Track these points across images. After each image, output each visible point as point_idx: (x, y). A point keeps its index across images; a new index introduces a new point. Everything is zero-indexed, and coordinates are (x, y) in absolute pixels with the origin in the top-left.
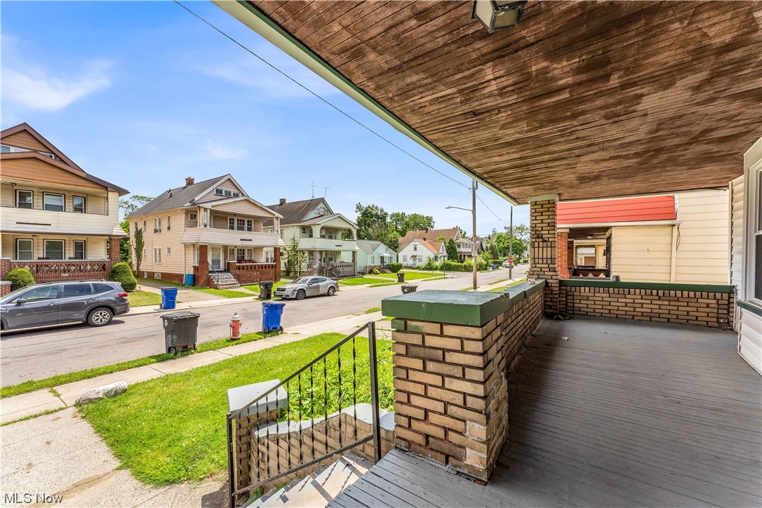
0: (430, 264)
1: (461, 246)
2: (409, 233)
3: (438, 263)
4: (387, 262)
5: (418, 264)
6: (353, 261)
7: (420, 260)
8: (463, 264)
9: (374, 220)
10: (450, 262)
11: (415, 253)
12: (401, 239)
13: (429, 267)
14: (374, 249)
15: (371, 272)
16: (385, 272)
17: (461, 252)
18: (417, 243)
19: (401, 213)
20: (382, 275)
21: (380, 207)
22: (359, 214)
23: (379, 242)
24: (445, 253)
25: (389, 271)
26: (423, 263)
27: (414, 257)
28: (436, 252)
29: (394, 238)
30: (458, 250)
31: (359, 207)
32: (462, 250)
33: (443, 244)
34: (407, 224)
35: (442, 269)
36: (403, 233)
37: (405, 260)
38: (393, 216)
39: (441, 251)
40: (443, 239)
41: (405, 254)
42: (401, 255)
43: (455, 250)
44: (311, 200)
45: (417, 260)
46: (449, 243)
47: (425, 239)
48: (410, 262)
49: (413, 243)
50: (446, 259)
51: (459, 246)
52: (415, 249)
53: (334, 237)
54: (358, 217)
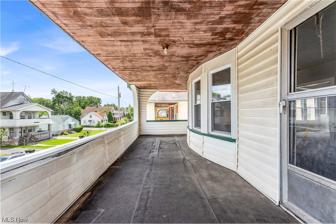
0: (99, 125)
1: (115, 114)
2: (87, 108)
3: (103, 124)
4: (73, 127)
5: (92, 124)
6: (49, 130)
7: (94, 122)
8: (115, 124)
9: (65, 100)
10: (109, 123)
11: (91, 119)
12: (82, 110)
13: (98, 126)
14: (64, 120)
15: (62, 134)
16: (71, 133)
17: (115, 117)
18: (92, 114)
19: (82, 96)
20: (69, 135)
21: (69, 92)
22: (54, 96)
23: (67, 116)
24: (107, 118)
25: (74, 132)
26: (95, 124)
27: (90, 121)
28: (102, 118)
29: (78, 110)
30: (113, 116)
31: (54, 91)
32: (115, 116)
33: (106, 114)
34: (86, 103)
35: (105, 127)
36: (84, 108)
37: (85, 122)
38: (77, 98)
39: (105, 117)
40: (106, 112)
41: (85, 119)
42: (82, 120)
43: (112, 116)
44: (12, 93)
45: (92, 123)
46: (109, 113)
47: (96, 112)
48: (88, 124)
49: (90, 114)
50: (107, 122)
51: (114, 114)
52: (91, 117)
53: (32, 117)
54: (53, 98)
